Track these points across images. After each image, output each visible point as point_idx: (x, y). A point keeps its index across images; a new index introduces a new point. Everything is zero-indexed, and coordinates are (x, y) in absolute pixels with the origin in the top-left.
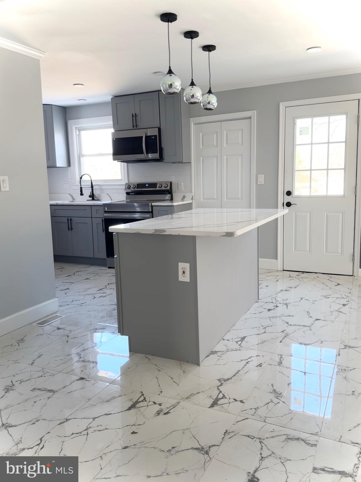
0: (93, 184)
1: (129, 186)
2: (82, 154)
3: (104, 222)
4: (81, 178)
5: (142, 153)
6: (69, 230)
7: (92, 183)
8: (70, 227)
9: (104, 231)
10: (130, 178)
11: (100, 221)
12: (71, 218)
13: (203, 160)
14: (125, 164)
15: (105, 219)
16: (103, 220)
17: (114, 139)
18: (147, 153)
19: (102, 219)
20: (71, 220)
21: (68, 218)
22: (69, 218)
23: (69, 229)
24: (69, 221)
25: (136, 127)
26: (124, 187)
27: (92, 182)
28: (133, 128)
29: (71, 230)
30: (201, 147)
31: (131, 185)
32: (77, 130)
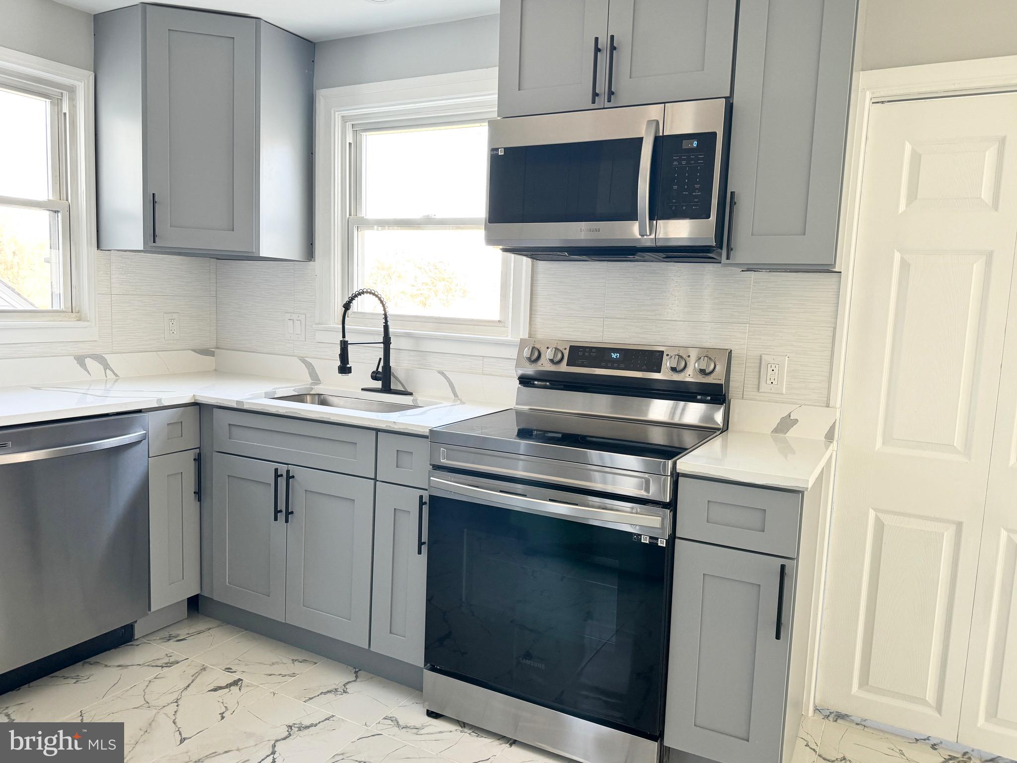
0: (391, 330)
1: (536, 354)
2: (359, 215)
3: (426, 509)
4: (347, 306)
5: (632, 215)
6: (276, 519)
7: (386, 328)
8: (282, 506)
9: (424, 549)
10: (538, 320)
11: (409, 501)
12: (288, 472)
13: (905, 265)
14: (526, 261)
15: (431, 497)
16: (426, 499)
17: (501, 153)
18: (654, 215)
19: (421, 497)
20: (289, 477)
21: (276, 470)
22: (283, 469)
23: (277, 511)
24: (282, 482)
25: (609, 101)
26: (513, 353)
27: (386, 322)
28: (594, 102)
29: (287, 521)
30: (902, 207)
31: (543, 350)
32: (349, 125)
